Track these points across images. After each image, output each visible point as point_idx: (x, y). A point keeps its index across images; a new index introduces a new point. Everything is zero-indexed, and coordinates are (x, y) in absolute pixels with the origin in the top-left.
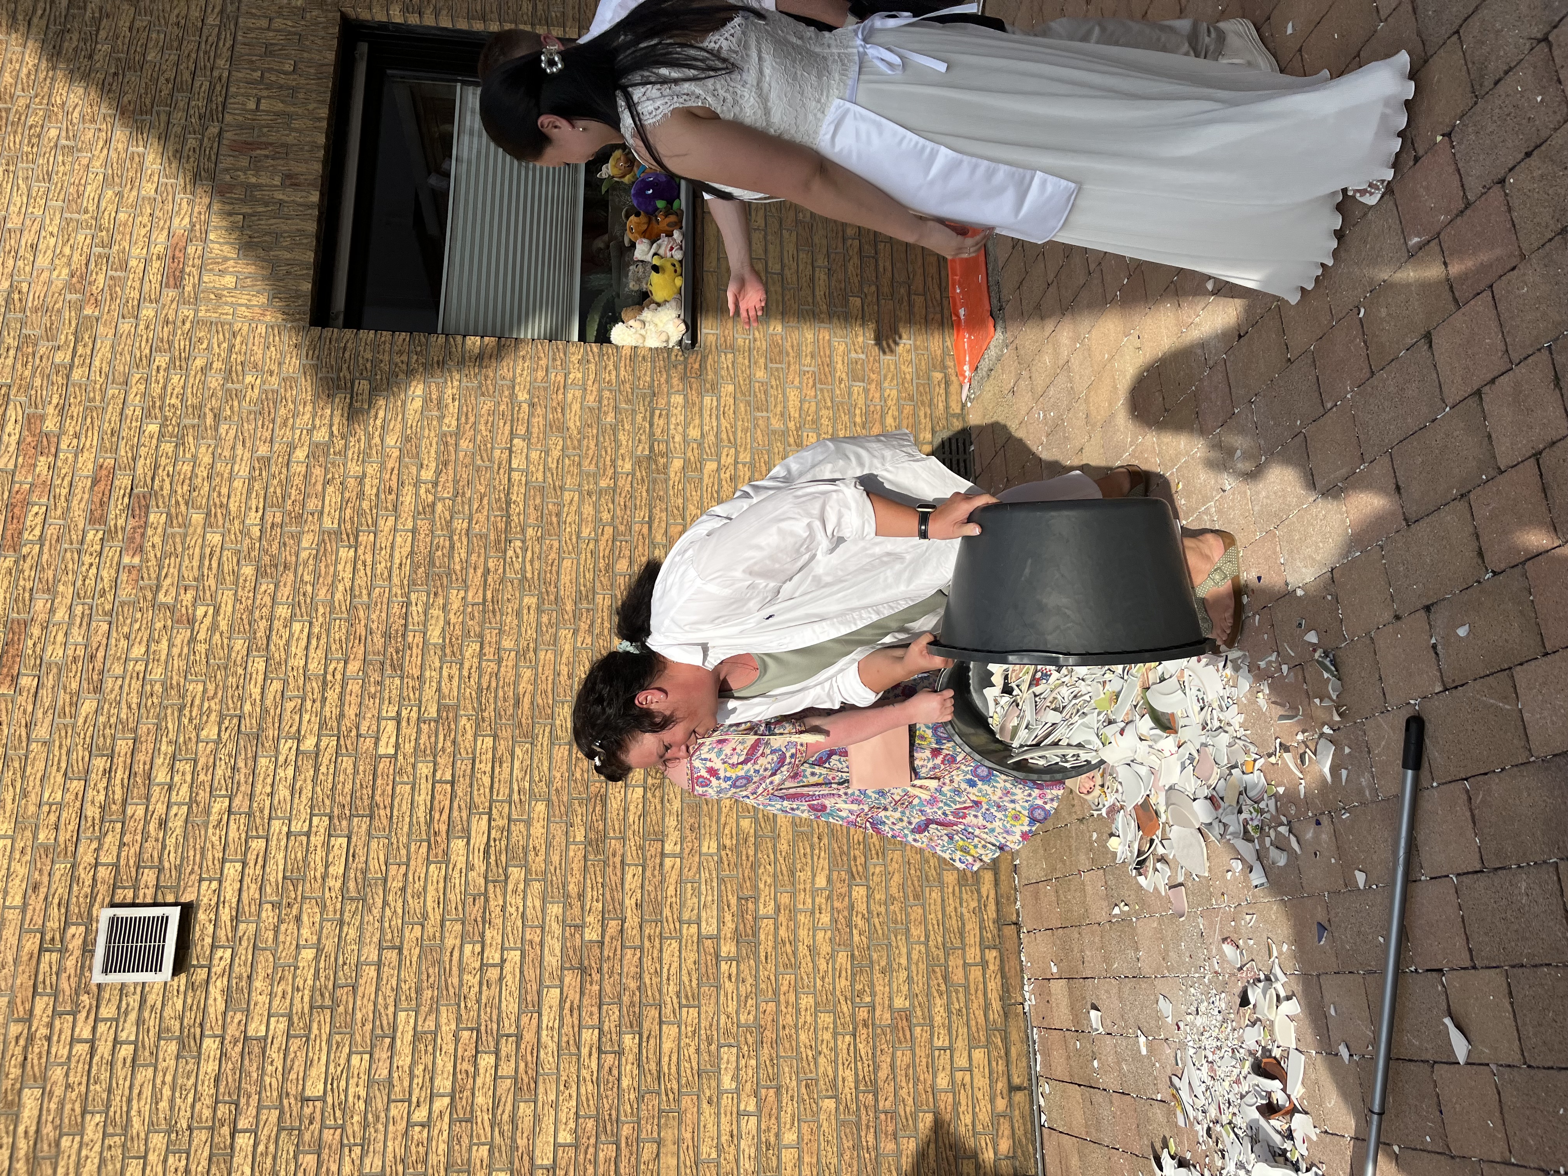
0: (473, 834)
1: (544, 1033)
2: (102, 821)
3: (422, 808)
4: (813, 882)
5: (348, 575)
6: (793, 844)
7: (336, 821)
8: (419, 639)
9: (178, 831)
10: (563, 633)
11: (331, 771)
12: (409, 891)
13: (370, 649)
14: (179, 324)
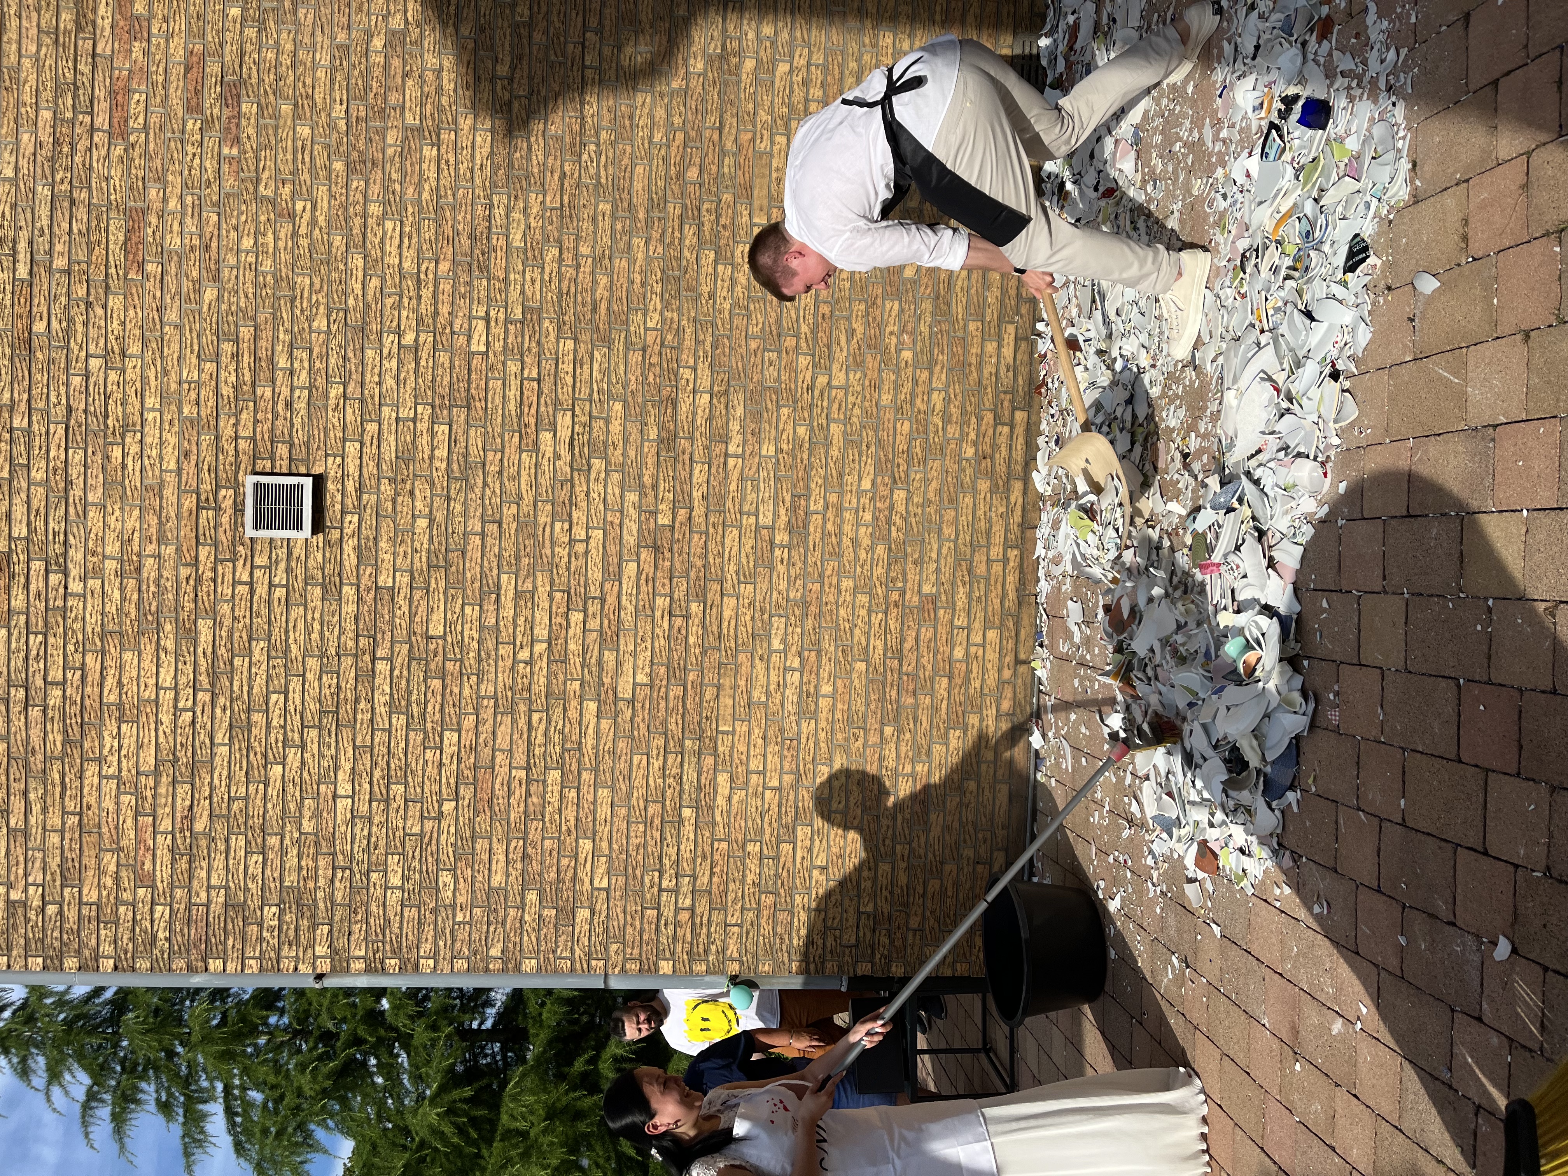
0: (559, 428)
1: (624, 598)
2: (236, 399)
3: (513, 402)
4: (859, 485)
5: (433, 175)
6: (844, 451)
7: (438, 410)
8: (502, 242)
9: (302, 412)
10: (636, 241)
11: (431, 365)
12: (505, 474)
13: (458, 250)
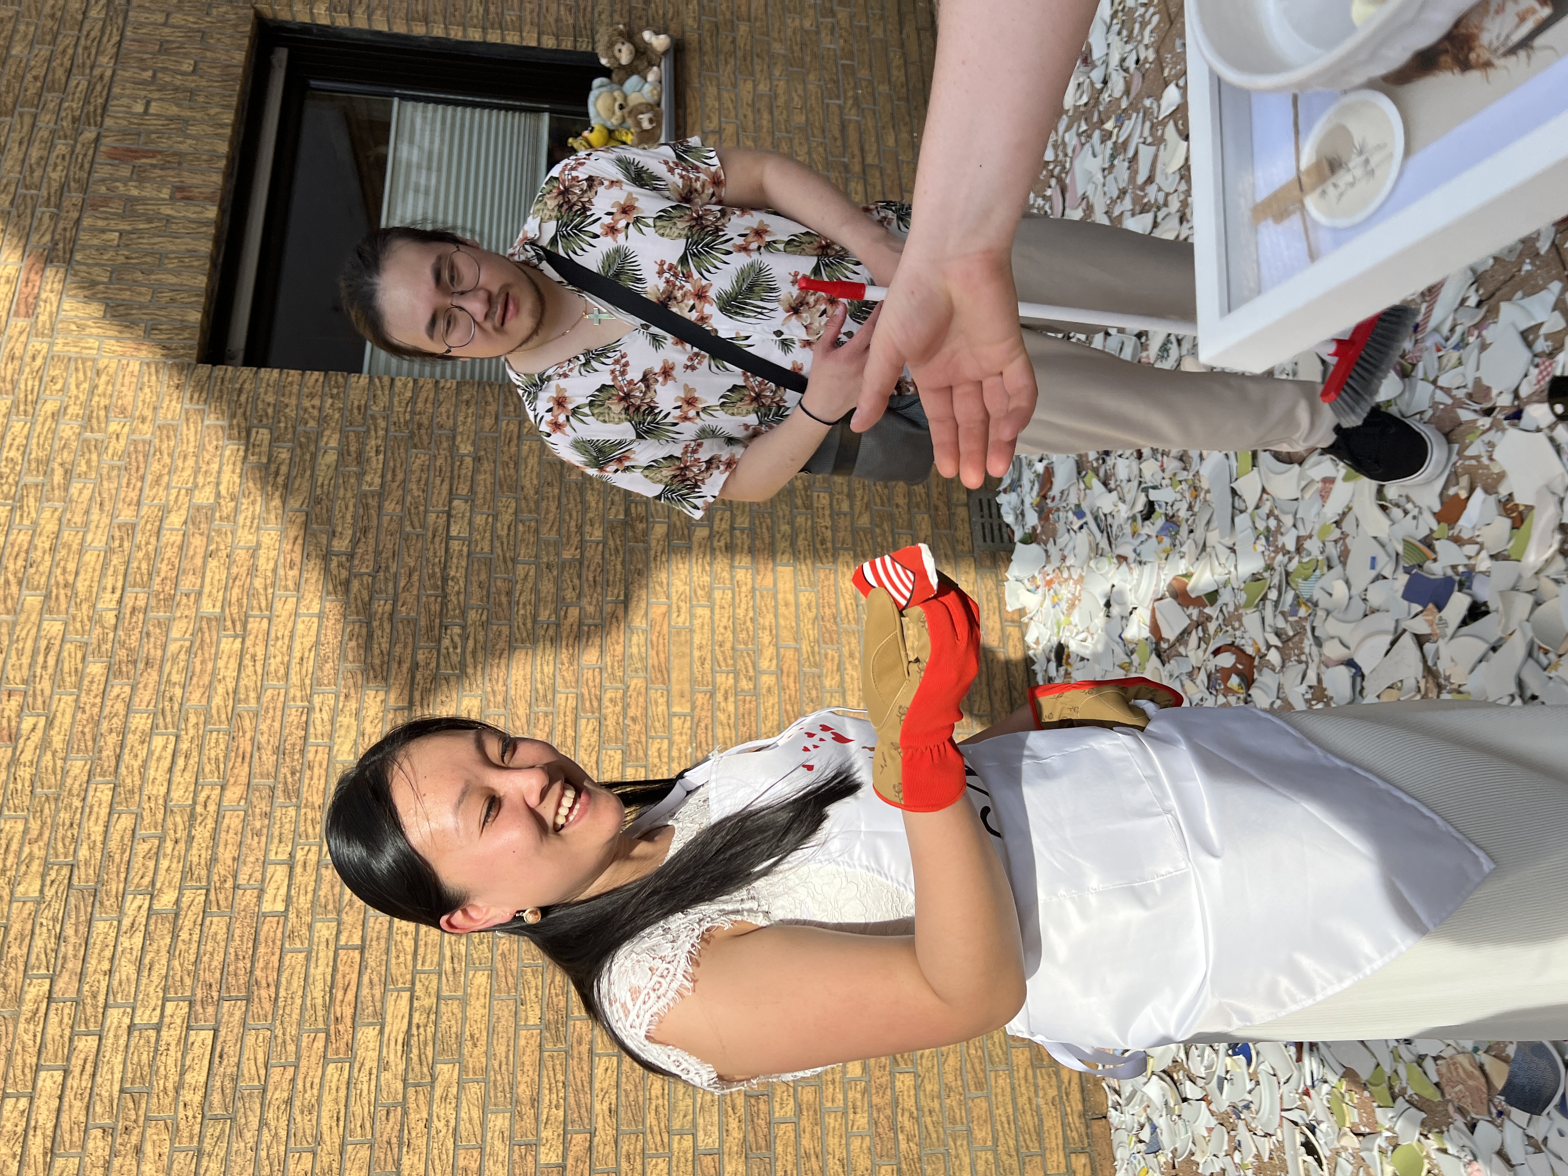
0: (389, 1019)
3: (320, 985)
5: (232, 673)
7: (198, 1008)
11: (196, 937)
12: (297, 1103)
13: (256, 770)
14: (27, 359)
